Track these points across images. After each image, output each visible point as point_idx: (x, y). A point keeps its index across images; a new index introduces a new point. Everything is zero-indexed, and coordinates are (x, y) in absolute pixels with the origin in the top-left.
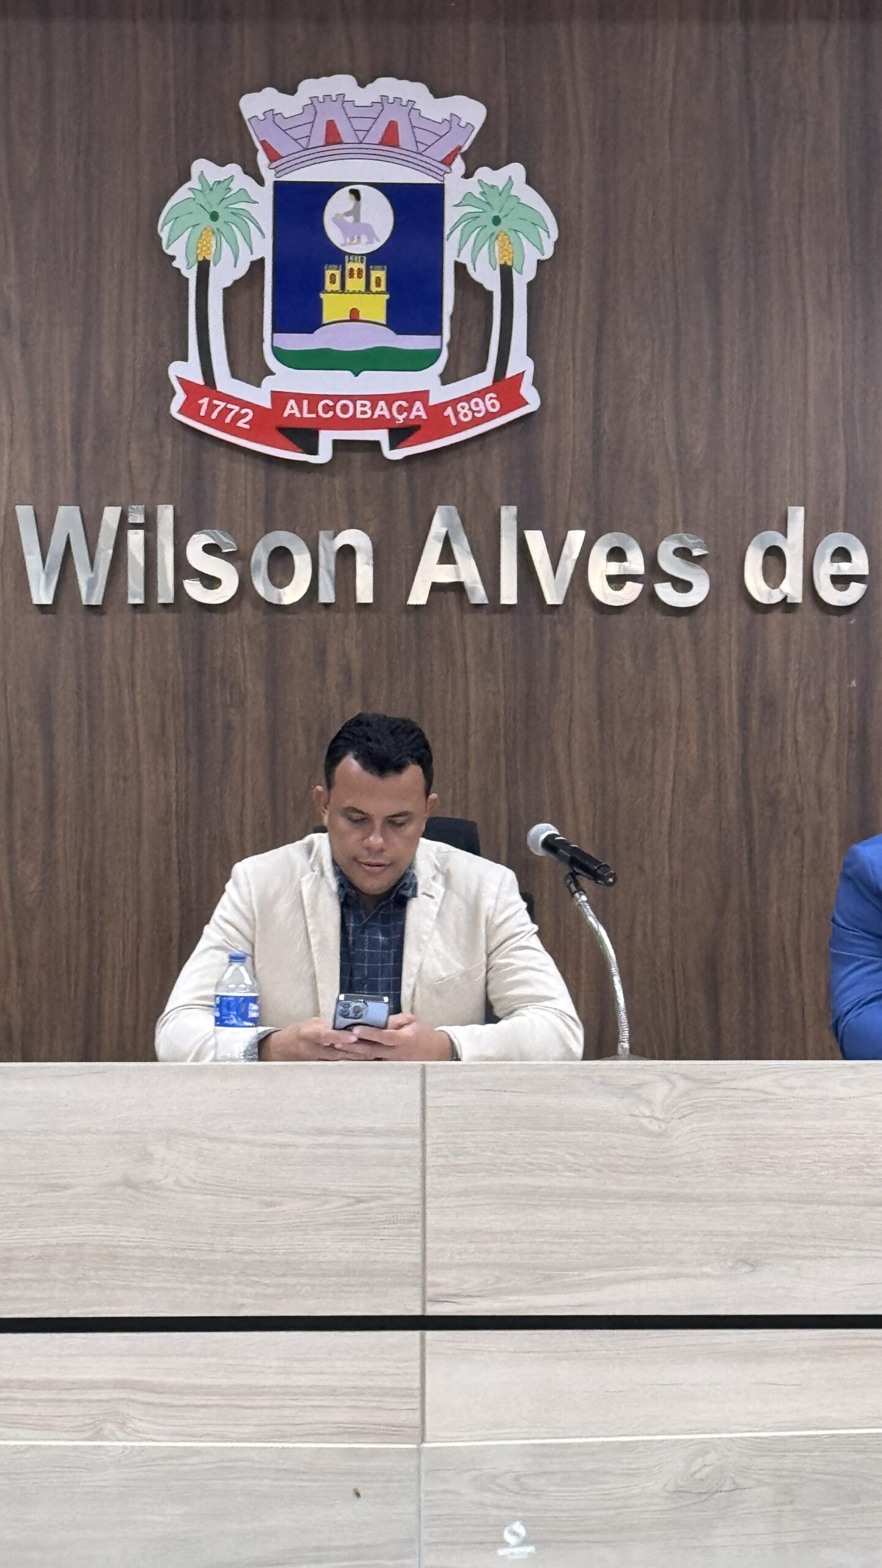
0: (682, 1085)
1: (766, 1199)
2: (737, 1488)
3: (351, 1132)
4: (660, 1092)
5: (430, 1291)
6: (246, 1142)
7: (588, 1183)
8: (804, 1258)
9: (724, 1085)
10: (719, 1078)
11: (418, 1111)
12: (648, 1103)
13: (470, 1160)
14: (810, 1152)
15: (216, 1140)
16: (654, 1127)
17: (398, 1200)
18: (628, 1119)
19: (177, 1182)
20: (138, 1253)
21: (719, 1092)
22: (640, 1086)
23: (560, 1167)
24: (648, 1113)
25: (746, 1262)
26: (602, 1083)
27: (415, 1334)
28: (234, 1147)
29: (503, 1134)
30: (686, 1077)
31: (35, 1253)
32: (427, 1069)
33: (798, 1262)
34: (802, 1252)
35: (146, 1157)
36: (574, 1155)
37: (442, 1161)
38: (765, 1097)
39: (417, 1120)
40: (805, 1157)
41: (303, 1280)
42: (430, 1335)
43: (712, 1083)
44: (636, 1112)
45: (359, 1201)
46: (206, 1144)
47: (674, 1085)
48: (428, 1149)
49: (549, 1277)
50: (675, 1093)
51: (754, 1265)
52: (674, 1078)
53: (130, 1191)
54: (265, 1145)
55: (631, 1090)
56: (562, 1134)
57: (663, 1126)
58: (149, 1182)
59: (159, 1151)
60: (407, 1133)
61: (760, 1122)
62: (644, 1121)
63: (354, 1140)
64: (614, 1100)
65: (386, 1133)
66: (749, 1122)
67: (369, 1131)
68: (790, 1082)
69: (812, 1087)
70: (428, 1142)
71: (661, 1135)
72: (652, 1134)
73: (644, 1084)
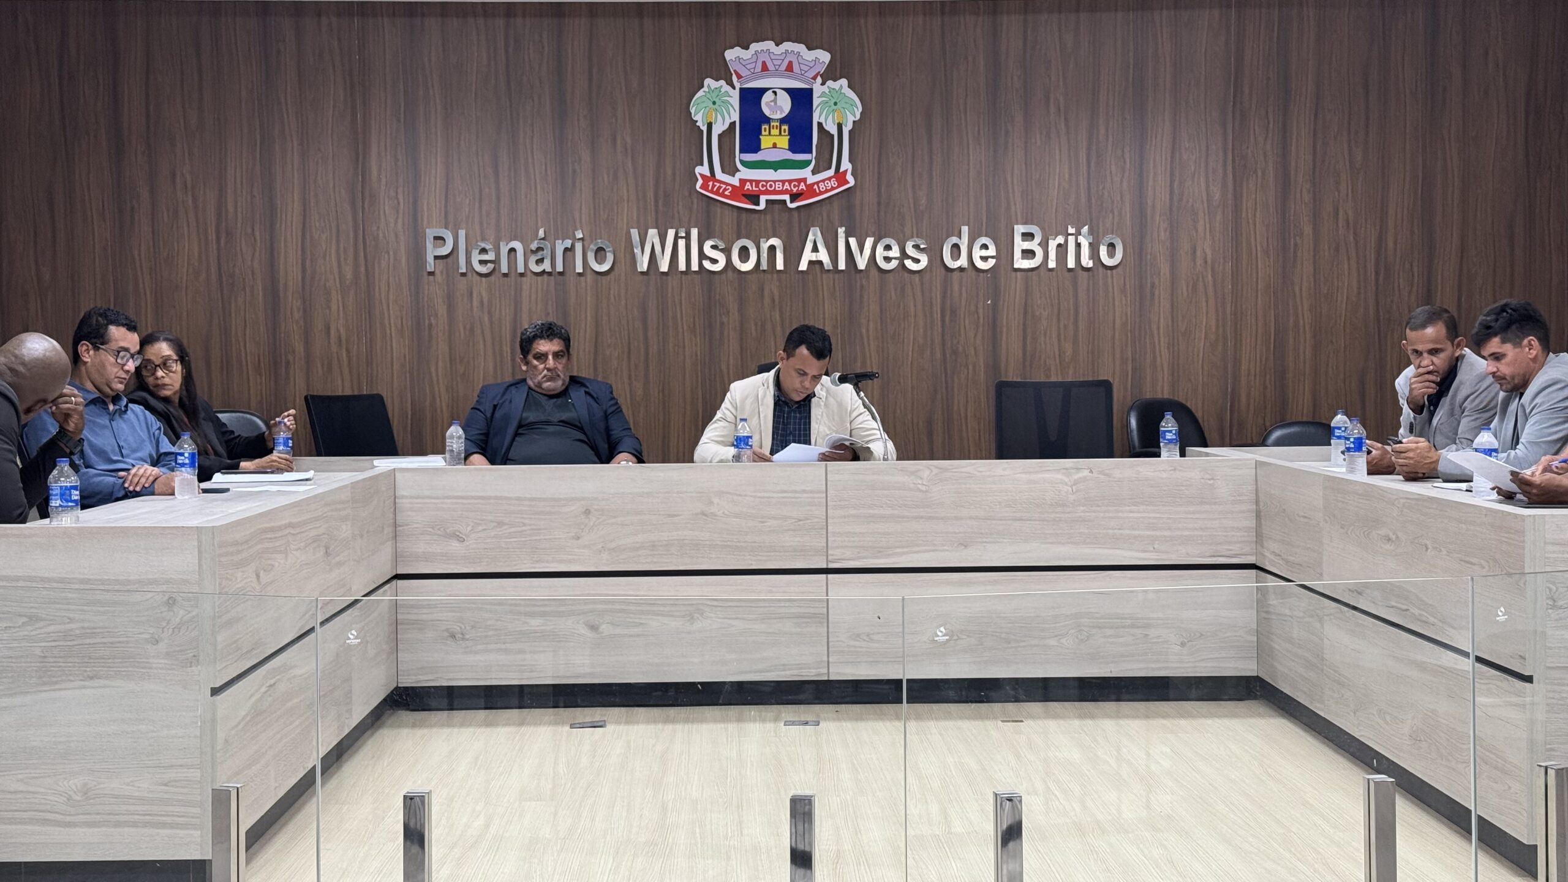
0: (935, 471)
1: (971, 518)
2: (959, 638)
3: (795, 492)
4: (926, 474)
5: (830, 558)
6: (752, 496)
7: (896, 512)
8: (985, 542)
9: (954, 470)
10: (951, 467)
11: (824, 482)
12: (921, 478)
13: (846, 503)
14: (989, 498)
15: (740, 495)
16: (923, 488)
17: (816, 520)
18: (913, 485)
19: (723, 513)
20: (708, 543)
21: (951, 474)
22: (917, 471)
23: (884, 506)
24: (920, 482)
25: (961, 544)
26: (902, 470)
27: (824, 576)
28: (747, 498)
29: (860, 492)
30: (936, 467)
31: (664, 543)
33: (984, 544)
34: (985, 540)
35: (711, 503)
36: (890, 500)
37: (834, 503)
38: (969, 475)
39: (824, 486)
40: (987, 500)
41: (777, 554)
42: (830, 576)
43: (947, 470)
44: (915, 482)
45: (800, 520)
46: (735, 497)
47: (932, 471)
48: (829, 498)
49: (880, 552)
50: (934, 473)
51: (966, 546)
52: (931, 467)
53: (704, 517)
54: (760, 497)
55: (914, 473)
56: (885, 491)
57: (927, 488)
58: (712, 513)
59: (716, 500)
60: (819, 492)
61: (968, 486)
62: (919, 486)
63: (797, 495)
64: (906, 477)
65: (811, 492)
66: (963, 486)
67: (804, 491)
68: (981, 469)
69: (990, 471)
70: (829, 495)
71: (926, 491)
72: (921, 491)
73: (919, 470)
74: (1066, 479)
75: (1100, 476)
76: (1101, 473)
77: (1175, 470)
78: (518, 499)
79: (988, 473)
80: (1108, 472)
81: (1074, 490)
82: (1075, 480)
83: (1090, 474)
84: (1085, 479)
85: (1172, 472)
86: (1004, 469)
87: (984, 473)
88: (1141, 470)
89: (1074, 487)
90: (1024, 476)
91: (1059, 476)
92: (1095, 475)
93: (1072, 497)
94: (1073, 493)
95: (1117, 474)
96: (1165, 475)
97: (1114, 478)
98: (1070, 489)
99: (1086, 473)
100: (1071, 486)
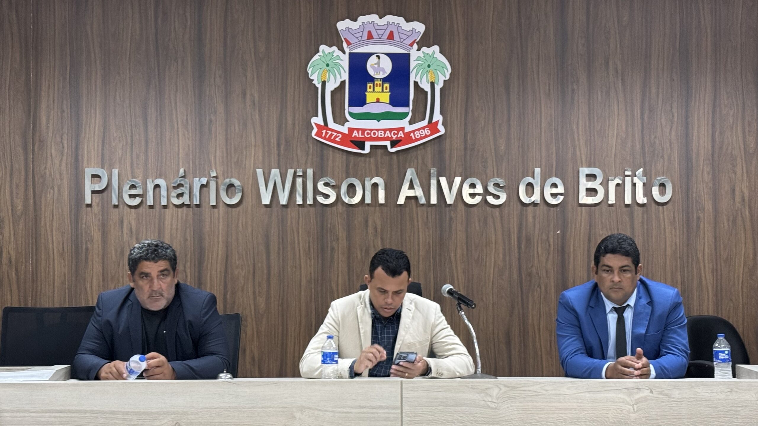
0: (504, 389)
3: (373, 408)
4: (495, 392)
6: (333, 411)
9: (521, 389)
10: (519, 386)
11: (400, 399)
12: (491, 396)
13: (421, 418)
14: (555, 416)
15: (320, 410)
16: (493, 405)
18: (483, 402)
21: (519, 392)
22: (487, 389)
23: (456, 421)
24: (490, 400)
26: (472, 388)
28: (327, 413)
29: (433, 408)
30: (505, 386)
32: (403, 383)
35: (293, 417)
36: (461, 416)
37: (409, 419)
38: (536, 393)
39: (400, 403)
40: (553, 418)
43: (515, 388)
44: (486, 399)
46: (316, 412)
47: (501, 389)
48: (404, 414)
50: (501, 392)
52: (500, 386)
54: (339, 412)
55: (484, 391)
56: (457, 408)
57: (496, 404)
59: (298, 415)
60: (395, 408)
61: (535, 404)
62: (489, 403)
63: (374, 411)
64: (477, 395)
65: (388, 408)
66: (530, 404)
67: (380, 407)
68: (546, 388)
69: (555, 390)
70: (404, 411)
71: (496, 408)
72: (492, 408)
73: (488, 388)
74: (628, 399)
75: (661, 396)
76: (661, 393)
77: (731, 391)
78: (112, 413)
79: (553, 392)
80: (666, 392)
81: (636, 410)
82: (636, 400)
83: (651, 394)
84: (645, 399)
85: (728, 393)
86: (569, 389)
87: (550, 392)
88: (699, 391)
89: (635, 407)
90: (588, 395)
91: (621, 396)
92: (655, 395)
93: (633, 416)
94: (635, 412)
95: (676, 394)
96: (722, 396)
97: (674, 398)
98: (631, 408)
99: (647, 393)
100: (633, 406)
